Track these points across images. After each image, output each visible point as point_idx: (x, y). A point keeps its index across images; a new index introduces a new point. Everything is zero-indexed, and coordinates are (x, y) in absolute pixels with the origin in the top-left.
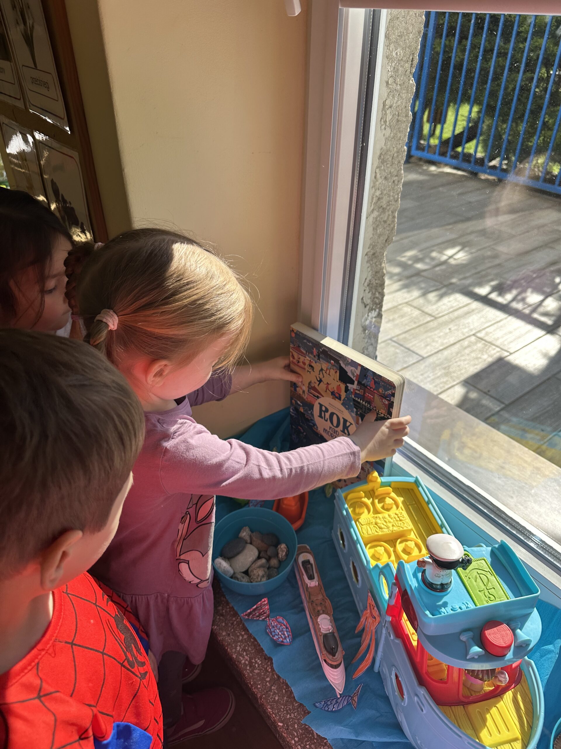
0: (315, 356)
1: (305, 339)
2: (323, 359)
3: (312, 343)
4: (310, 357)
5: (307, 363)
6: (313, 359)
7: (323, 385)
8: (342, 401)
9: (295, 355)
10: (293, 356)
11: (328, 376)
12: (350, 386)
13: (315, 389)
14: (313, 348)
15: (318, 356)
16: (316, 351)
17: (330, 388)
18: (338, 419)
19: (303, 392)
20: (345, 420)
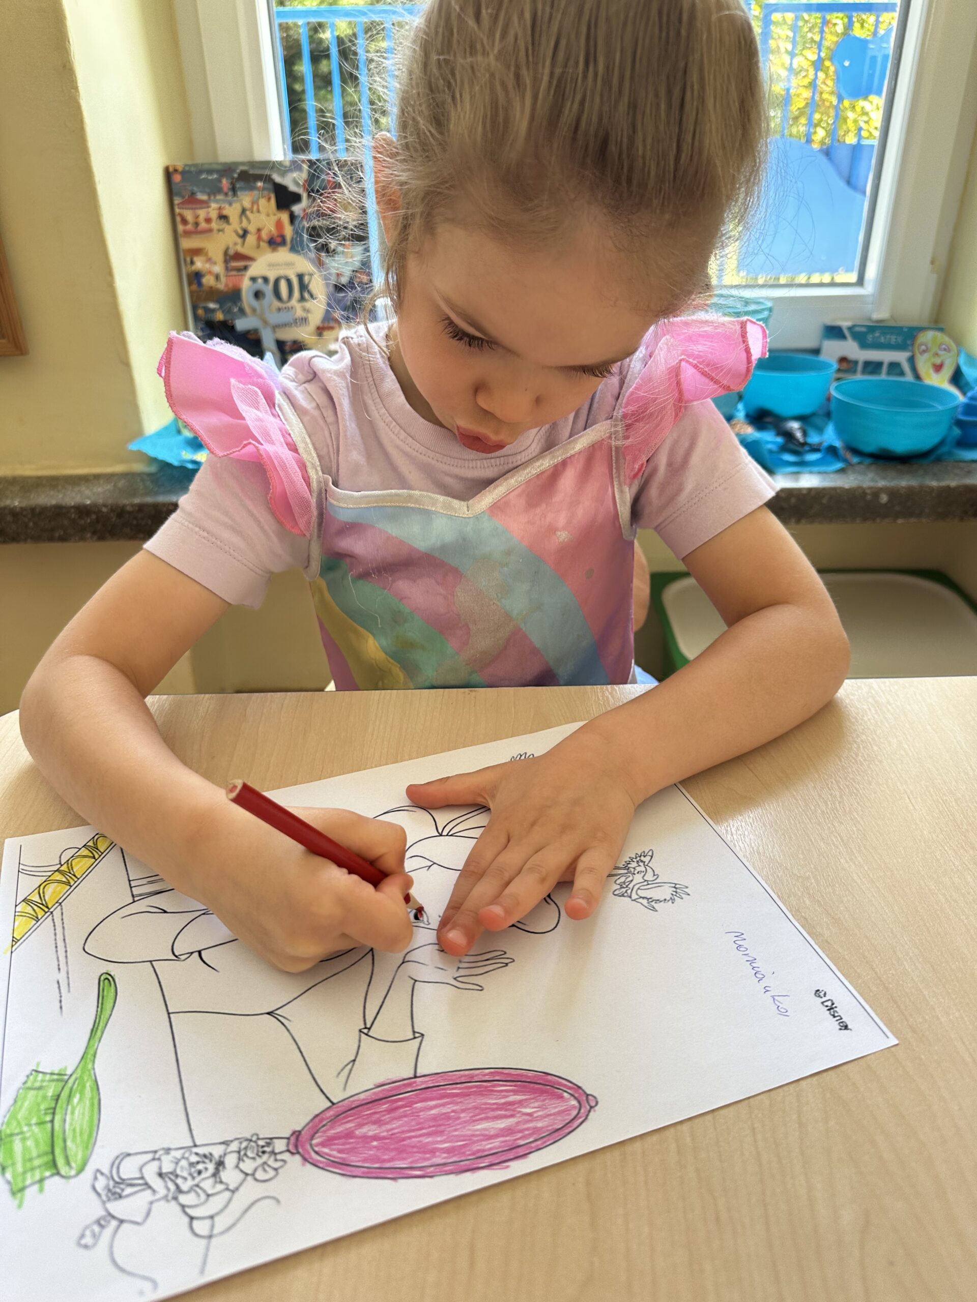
0: (226, 194)
1: (201, 172)
2: (242, 189)
3: (217, 171)
4: (217, 201)
5: (214, 215)
6: (224, 201)
7: (251, 239)
8: (289, 245)
9: (189, 215)
10: (184, 221)
11: (258, 214)
12: (297, 209)
13: (238, 256)
14: (220, 181)
15: (234, 190)
16: (225, 183)
17: (264, 235)
18: (289, 282)
19: (217, 277)
20: (300, 277)
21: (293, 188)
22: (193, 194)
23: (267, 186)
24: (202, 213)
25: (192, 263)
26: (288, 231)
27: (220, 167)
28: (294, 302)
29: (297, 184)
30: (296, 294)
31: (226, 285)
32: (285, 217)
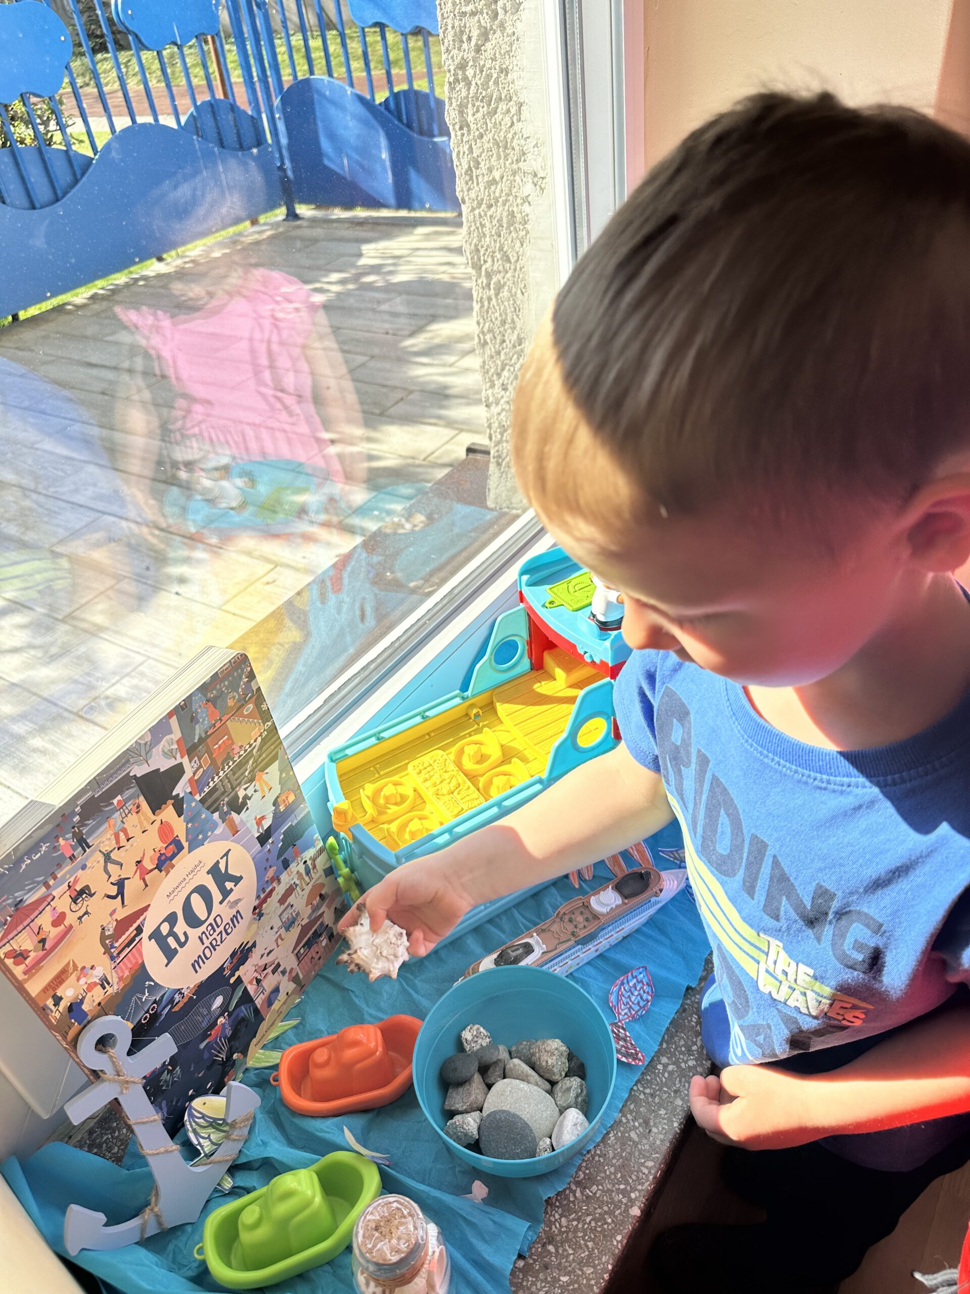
2: (93, 831)
6: (72, 872)
7: (133, 886)
8: (186, 845)
9: (25, 941)
10: (20, 956)
11: (128, 845)
12: (181, 788)
13: (122, 925)
14: (55, 849)
15: (83, 843)
16: (65, 843)
17: (148, 864)
18: (202, 891)
19: (104, 982)
20: (214, 871)
21: (164, 764)
22: (18, 904)
23: (128, 793)
24: (45, 920)
25: (57, 1000)
26: (180, 827)
27: (49, 827)
28: (217, 909)
29: (170, 754)
30: (217, 895)
31: (121, 979)
32: (168, 813)
